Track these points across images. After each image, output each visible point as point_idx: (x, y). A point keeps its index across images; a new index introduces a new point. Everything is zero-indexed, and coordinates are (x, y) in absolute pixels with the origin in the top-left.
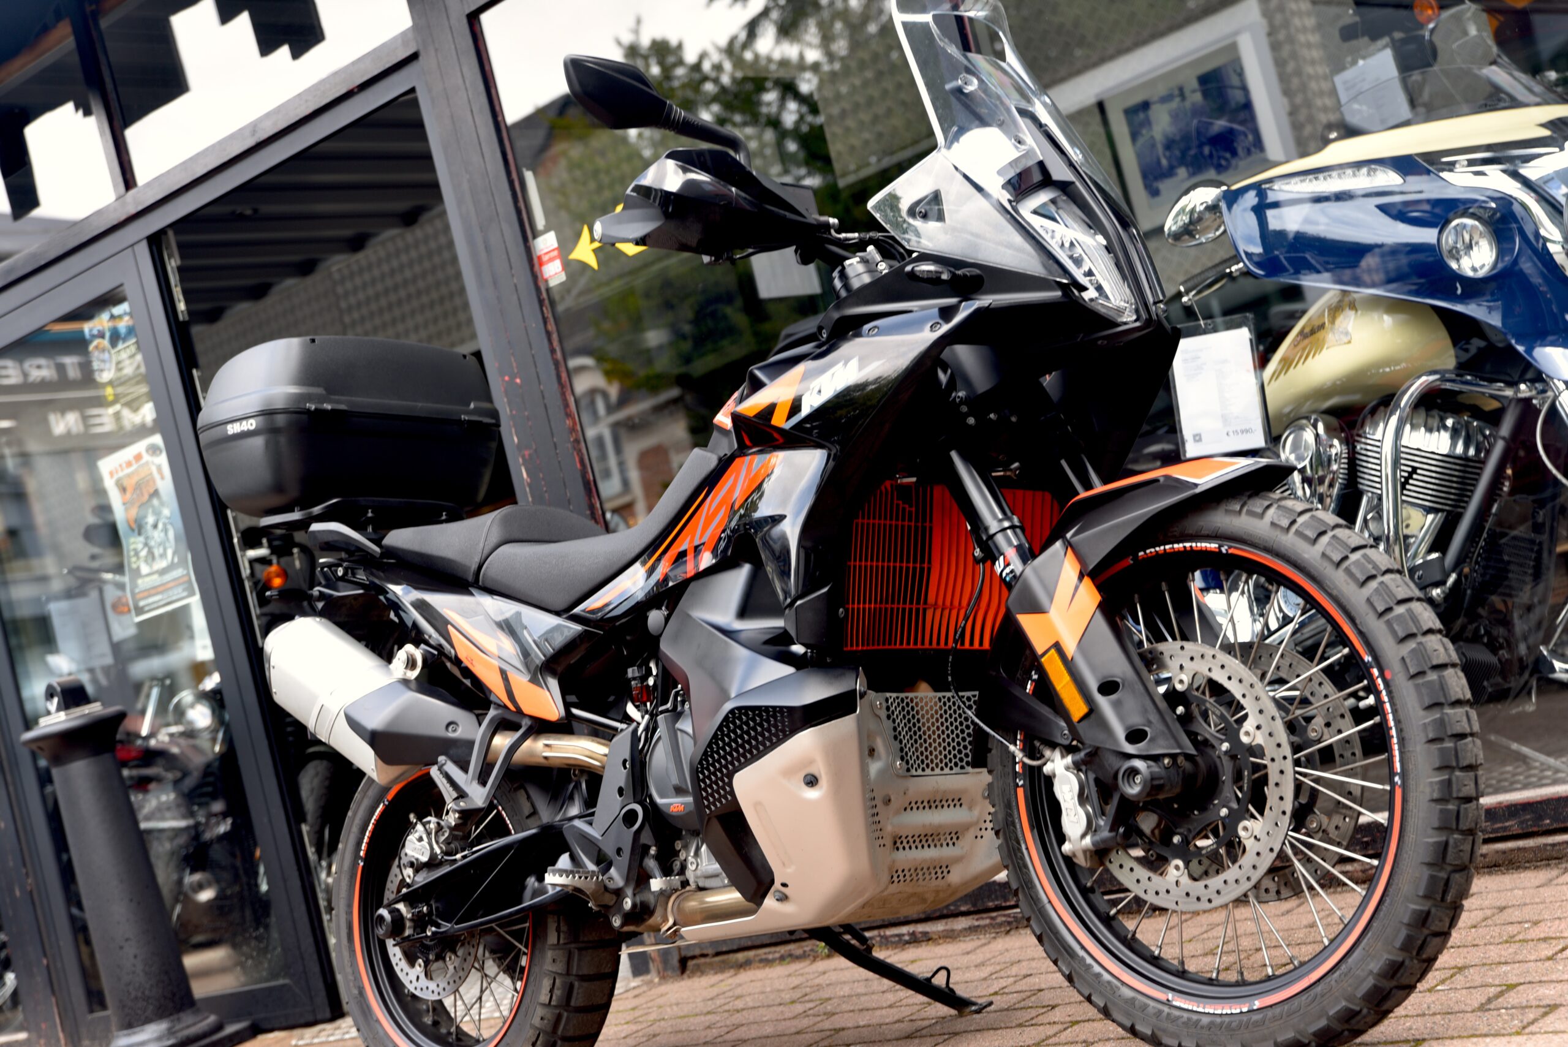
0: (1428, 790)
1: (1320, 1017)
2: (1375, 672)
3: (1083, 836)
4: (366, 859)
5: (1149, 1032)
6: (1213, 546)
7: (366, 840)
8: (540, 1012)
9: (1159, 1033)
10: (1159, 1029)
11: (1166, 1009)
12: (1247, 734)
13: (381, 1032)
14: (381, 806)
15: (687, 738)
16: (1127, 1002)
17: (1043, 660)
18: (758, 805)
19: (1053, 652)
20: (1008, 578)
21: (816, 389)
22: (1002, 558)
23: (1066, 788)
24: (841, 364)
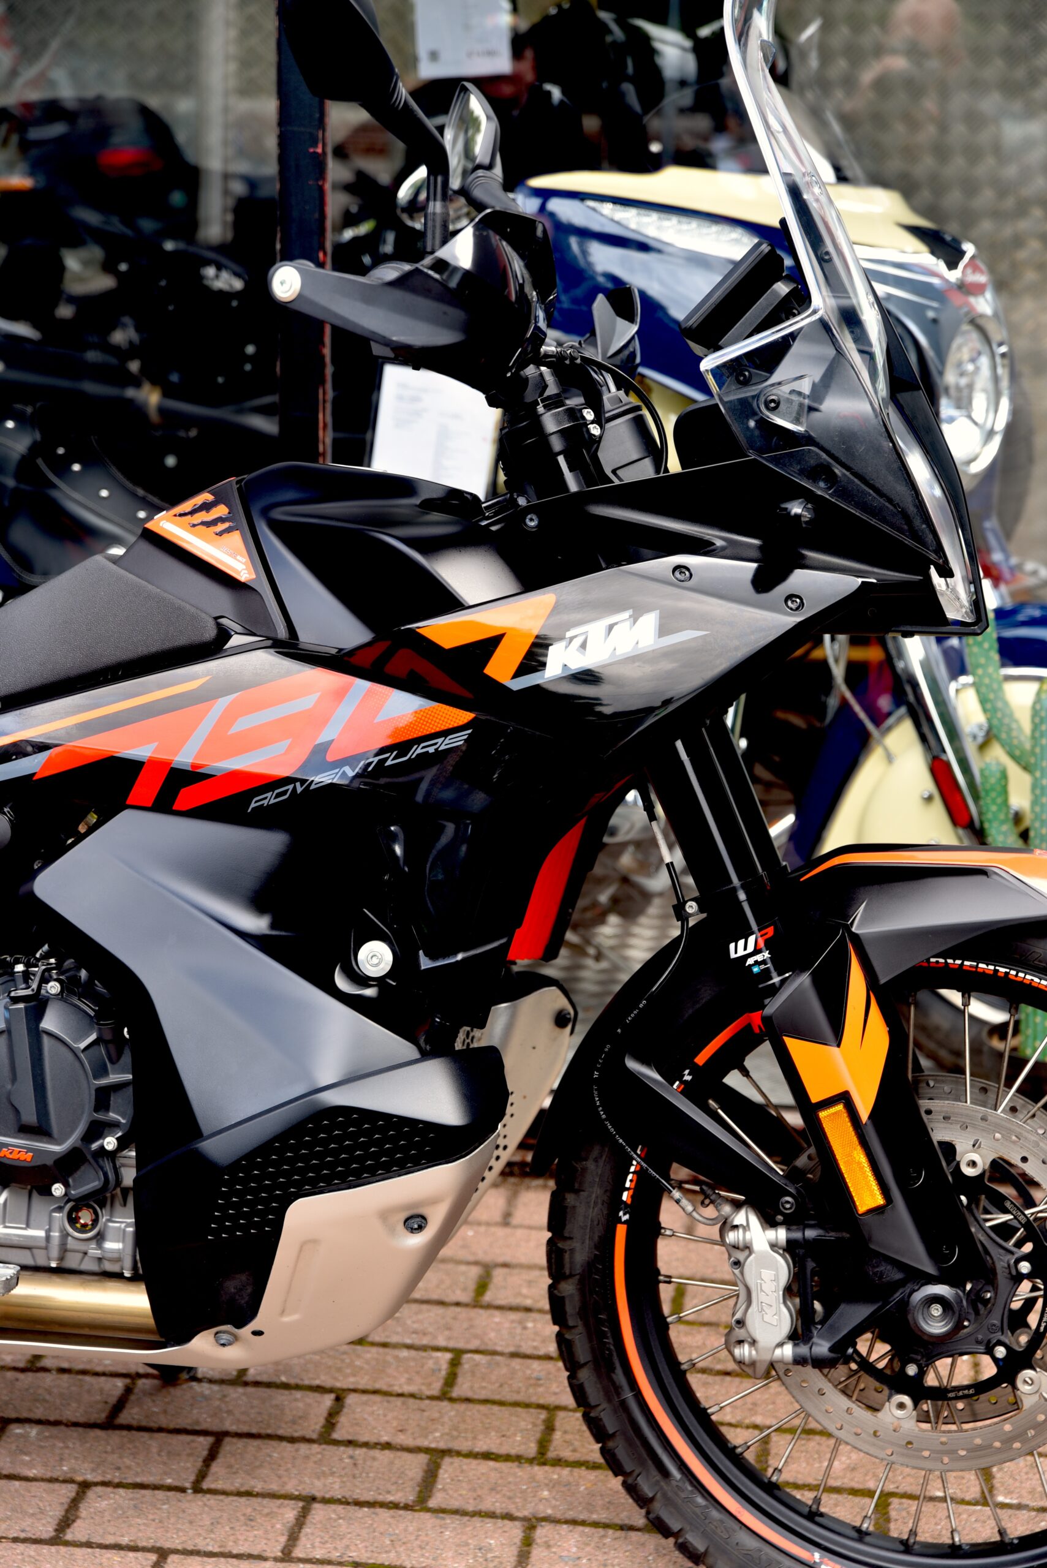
15: (63, 1049)
16: (748, 1555)
17: (823, 1114)
18: (308, 1244)
19: (840, 1107)
20: (756, 970)
21: (577, 642)
22: (752, 940)
23: (767, 1274)
24: (626, 615)
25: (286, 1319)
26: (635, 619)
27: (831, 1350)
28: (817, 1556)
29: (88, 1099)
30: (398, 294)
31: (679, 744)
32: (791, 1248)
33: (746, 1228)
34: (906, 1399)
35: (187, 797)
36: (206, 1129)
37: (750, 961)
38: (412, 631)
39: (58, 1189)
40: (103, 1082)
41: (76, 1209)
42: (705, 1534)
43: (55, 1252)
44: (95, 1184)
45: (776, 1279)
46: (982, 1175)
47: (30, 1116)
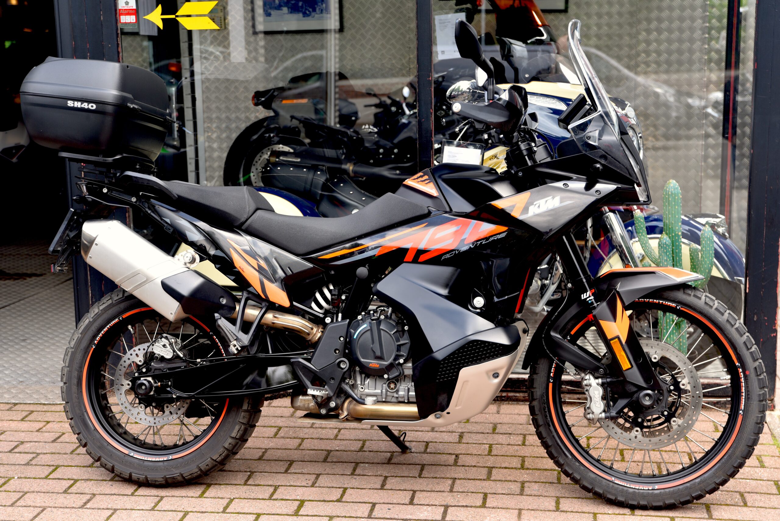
0: (755, 419)
1: (687, 496)
2: (741, 370)
3: (601, 413)
4: (97, 345)
5: (601, 492)
6: (674, 305)
7: (100, 335)
8: (230, 440)
9: (605, 493)
10: (607, 491)
11: (611, 484)
12: (683, 385)
13: (98, 436)
14: (117, 320)
15: (387, 334)
16: (593, 479)
17: (611, 342)
18: (466, 382)
19: (617, 340)
20: (590, 302)
21: (537, 205)
22: (588, 293)
23: (596, 392)
24: (550, 197)
25: (457, 408)
26: (553, 198)
27: (616, 413)
28: (613, 478)
29: (395, 349)
30: (489, 108)
31: (564, 237)
32: (602, 385)
33: (589, 379)
34: (638, 429)
35: (423, 258)
36: (434, 350)
37: (588, 299)
38: (490, 204)
39: (386, 376)
40: (399, 343)
41: (389, 383)
42: (579, 474)
43: (384, 396)
44: (397, 374)
45: (599, 394)
46: (658, 362)
47: (378, 353)
